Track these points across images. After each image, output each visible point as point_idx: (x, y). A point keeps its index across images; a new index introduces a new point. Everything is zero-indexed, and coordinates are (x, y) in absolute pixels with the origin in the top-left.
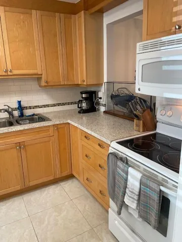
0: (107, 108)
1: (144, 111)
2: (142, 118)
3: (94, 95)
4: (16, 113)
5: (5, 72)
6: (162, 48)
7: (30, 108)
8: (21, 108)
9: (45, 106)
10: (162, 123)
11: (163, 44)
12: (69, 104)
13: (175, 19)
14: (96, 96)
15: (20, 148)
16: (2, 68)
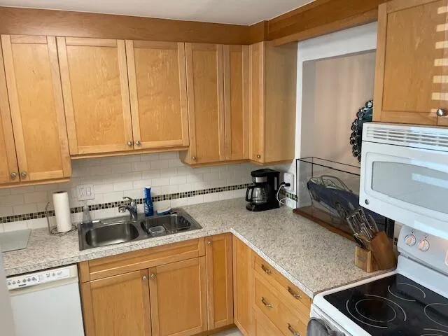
0: (300, 203)
1: (374, 234)
2: (370, 248)
3: (276, 179)
4: (141, 208)
5: (130, 146)
6: (412, 145)
7: (165, 198)
8: (150, 199)
9: (189, 194)
10: (409, 258)
11: (414, 138)
12: (229, 188)
13: (436, 96)
14: (280, 180)
15: (148, 278)
16: (126, 139)
